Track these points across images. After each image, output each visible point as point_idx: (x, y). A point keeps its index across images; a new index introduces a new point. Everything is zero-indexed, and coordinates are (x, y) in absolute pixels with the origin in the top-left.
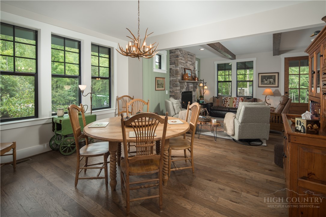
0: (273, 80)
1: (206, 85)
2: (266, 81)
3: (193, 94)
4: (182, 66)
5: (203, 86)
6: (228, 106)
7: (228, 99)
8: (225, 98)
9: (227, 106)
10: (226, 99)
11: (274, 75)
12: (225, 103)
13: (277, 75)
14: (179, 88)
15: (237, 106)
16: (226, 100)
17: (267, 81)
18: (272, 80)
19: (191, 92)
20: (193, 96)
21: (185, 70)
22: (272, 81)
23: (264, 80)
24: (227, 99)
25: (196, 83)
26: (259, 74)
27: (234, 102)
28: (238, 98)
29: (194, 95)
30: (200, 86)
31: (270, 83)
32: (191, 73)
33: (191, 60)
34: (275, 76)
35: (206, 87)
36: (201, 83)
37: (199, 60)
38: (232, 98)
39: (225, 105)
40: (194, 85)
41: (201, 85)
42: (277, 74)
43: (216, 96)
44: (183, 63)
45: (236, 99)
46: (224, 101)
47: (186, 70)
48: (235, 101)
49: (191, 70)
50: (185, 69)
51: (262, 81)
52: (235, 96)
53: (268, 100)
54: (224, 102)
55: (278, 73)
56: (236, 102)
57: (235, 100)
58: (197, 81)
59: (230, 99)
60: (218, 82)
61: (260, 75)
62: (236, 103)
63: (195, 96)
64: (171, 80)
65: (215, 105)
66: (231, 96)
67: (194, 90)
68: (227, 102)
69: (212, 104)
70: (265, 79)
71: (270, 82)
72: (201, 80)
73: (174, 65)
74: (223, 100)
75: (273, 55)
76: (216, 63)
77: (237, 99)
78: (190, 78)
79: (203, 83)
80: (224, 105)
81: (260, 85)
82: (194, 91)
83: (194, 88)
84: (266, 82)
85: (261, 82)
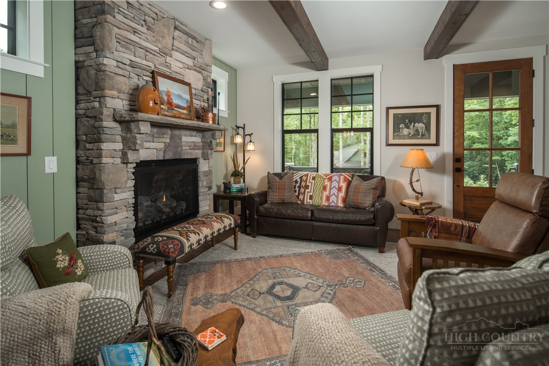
0: (424, 126)
1: (251, 141)
2: (407, 130)
3: (203, 167)
4: (133, 58)
5: (244, 145)
6: (309, 201)
7: (310, 179)
8: (301, 178)
9: (307, 201)
10: (304, 178)
11: (427, 113)
12: (302, 190)
13: (433, 111)
14: (119, 146)
15: (333, 201)
16: (303, 184)
17: (408, 127)
18: (421, 125)
19: (194, 161)
20: (201, 175)
21: (153, 78)
22: (422, 128)
23: (401, 126)
24: (306, 180)
25: (210, 133)
26: (388, 109)
27: (325, 188)
28: (335, 177)
29: (205, 172)
30: (236, 144)
31: (416, 134)
32: (188, 97)
33: (194, 54)
34: (429, 114)
35: (250, 147)
36: (238, 134)
37: (233, 71)
38: (321, 177)
39: (301, 197)
40: (203, 137)
41: (239, 140)
42: (435, 109)
43: (279, 171)
44: (147, 50)
45: (330, 179)
46: (298, 185)
47: (160, 80)
48: (329, 184)
49: (188, 84)
50: (153, 72)
51: (396, 129)
52: (328, 171)
53: (417, 181)
54: (300, 187)
55: (438, 107)
56: (331, 189)
57: (327, 183)
58: (214, 123)
59: (314, 178)
60: (285, 132)
61: (392, 112)
62: (330, 192)
63: (209, 173)
64: (81, 112)
65: (273, 197)
66: (317, 170)
67: (203, 154)
68: (307, 187)
69: (264, 195)
70: (404, 123)
71: (417, 130)
72: (238, 128)
73: (91, 49)
74: (296, 182)
75: (424, 60)
76: (278, 81)
77: (334, 179)
78: (185, 112)
79: (245, 136)
80: (298, 197)
81: (391, 141)
82: (206, 157)
83: (203, 148)
84: (406, 132)
85: (394, 132)
